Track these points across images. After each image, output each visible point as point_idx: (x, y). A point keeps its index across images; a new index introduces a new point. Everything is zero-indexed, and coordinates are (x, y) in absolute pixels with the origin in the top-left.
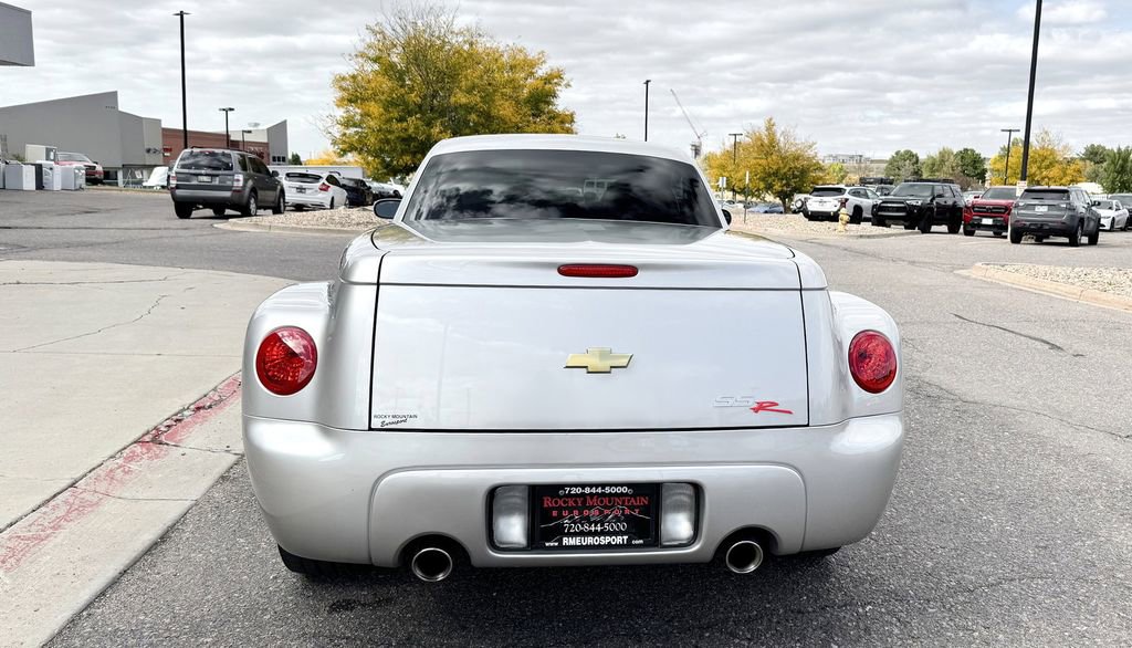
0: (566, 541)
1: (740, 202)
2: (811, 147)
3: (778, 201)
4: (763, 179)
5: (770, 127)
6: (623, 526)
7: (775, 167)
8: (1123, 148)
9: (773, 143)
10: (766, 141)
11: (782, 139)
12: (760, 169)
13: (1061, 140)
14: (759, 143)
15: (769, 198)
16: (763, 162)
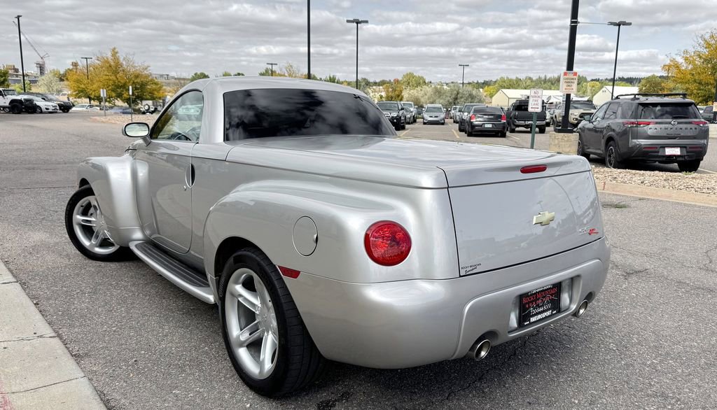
0: (533, 319)
1: (97, 106)
2: (146, 69)
3: (126, 105)
4: (113, 90)
5: (114, 53)
6: (550, 305)
7: (122, 81)
8: (332, 76)
9: (118, 65)
10: (112, 63)
11: (124, 63)
12: (111, 83)
13: (299, 71)
14: (108, 65)
15: (119, 103)
16: (113, 78)
